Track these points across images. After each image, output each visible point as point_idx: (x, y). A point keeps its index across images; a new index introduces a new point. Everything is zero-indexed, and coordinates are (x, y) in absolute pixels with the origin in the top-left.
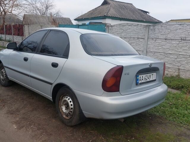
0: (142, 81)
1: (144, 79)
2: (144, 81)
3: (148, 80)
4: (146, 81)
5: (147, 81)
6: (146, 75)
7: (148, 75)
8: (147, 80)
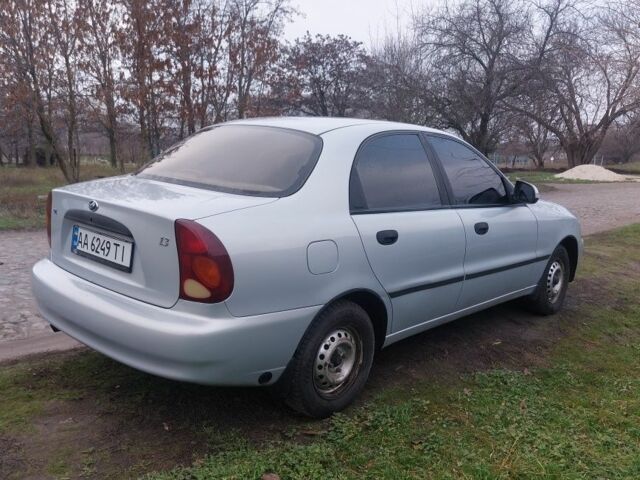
0: (85, 250)
1: (89, 245)
2: (90, 251)
3: (101, 255)
4: (94, 253)
5: (96, 254)
6: (97, 236)
7: (102, 238)
8: (97, 252)
